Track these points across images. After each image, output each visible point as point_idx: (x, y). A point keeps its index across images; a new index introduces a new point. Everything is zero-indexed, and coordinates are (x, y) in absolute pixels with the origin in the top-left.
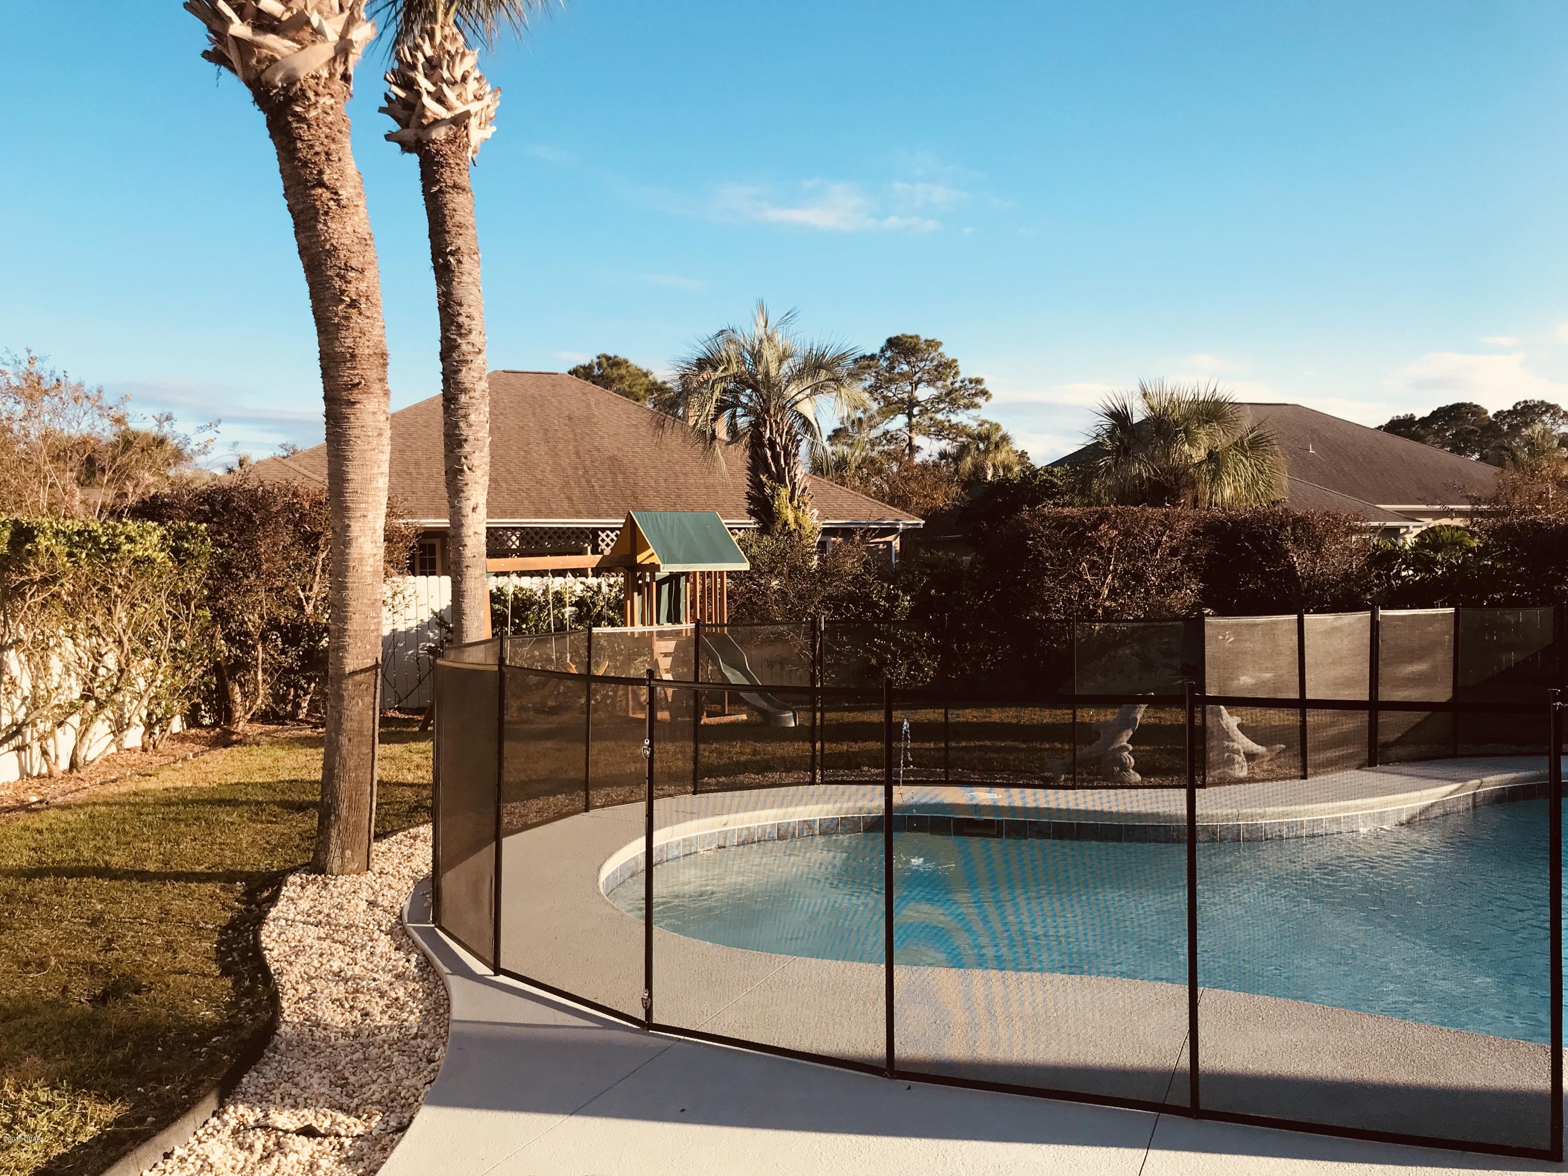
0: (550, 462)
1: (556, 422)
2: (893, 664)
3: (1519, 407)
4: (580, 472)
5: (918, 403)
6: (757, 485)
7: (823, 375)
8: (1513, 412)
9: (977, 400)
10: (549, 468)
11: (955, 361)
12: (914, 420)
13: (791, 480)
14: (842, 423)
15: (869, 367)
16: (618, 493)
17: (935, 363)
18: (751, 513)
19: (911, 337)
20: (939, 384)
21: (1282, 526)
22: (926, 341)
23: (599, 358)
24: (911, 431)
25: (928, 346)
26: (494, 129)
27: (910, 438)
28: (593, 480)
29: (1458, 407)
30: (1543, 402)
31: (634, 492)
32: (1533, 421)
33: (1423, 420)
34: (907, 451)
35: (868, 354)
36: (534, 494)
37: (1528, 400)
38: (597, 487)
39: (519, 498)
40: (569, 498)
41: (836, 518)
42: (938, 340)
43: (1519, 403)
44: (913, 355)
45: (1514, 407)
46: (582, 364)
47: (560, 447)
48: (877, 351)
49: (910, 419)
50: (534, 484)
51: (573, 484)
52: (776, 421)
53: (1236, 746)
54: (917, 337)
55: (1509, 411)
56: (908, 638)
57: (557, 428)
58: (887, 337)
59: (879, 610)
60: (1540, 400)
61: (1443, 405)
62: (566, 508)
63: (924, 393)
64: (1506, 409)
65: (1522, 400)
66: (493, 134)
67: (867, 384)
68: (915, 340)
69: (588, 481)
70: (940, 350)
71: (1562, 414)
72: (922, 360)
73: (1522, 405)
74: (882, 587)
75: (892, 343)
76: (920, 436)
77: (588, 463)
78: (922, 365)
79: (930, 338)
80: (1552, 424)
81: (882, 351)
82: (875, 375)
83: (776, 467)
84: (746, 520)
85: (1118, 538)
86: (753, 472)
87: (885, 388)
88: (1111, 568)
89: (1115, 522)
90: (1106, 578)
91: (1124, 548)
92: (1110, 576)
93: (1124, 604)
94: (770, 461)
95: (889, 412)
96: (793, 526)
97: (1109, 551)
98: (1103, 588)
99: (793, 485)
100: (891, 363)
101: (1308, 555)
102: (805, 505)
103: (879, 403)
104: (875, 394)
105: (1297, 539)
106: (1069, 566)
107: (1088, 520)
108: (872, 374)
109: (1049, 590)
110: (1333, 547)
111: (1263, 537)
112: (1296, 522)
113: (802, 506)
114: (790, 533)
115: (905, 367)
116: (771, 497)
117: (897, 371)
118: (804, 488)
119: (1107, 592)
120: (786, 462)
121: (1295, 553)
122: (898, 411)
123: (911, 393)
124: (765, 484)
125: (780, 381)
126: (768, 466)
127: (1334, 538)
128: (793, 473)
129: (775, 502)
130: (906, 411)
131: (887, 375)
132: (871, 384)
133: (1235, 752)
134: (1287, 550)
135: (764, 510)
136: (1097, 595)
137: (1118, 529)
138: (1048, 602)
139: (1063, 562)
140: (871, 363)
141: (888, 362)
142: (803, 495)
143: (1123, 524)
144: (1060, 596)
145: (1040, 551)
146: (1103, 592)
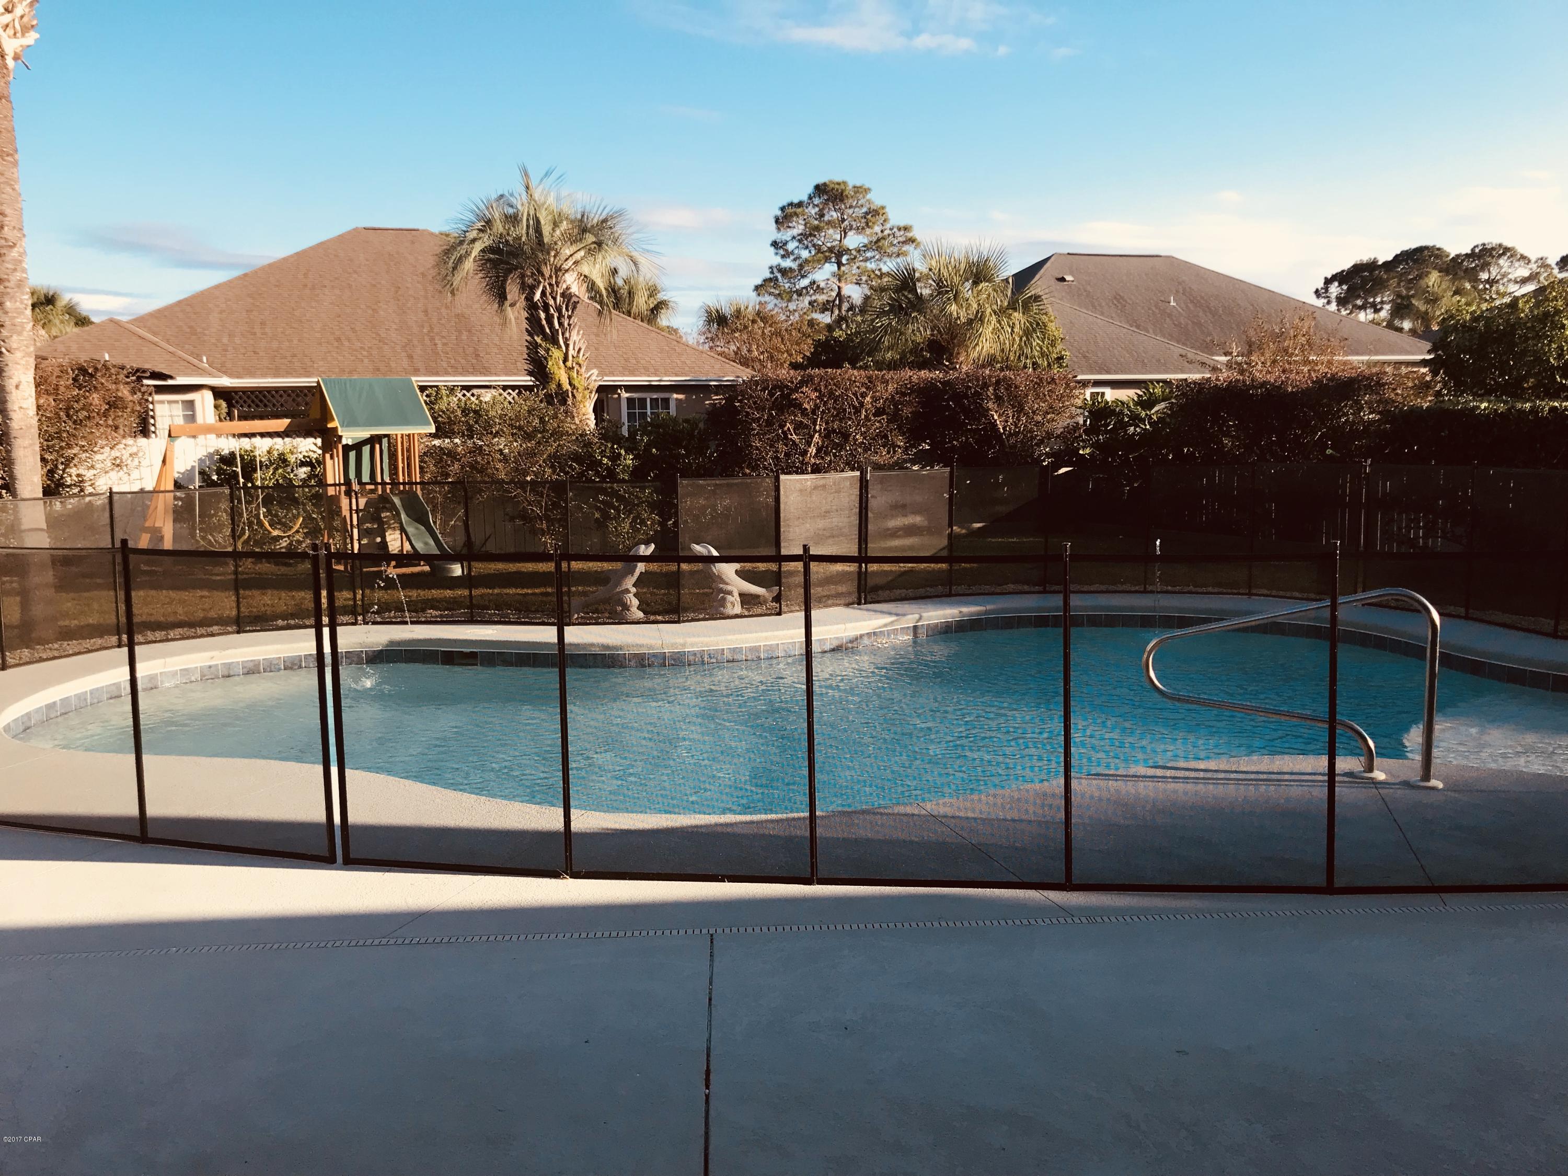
0: (397, 321)
1: (409, 280)
2: (616, 518)
3: (1477, 250)
4: (425, 331)
5: (848, 251)
6: (533, 348)
8: (1472, 255)
9: (905, 248)
10: (394, 326)
11: (883, 208)
12: (843, 268)
13: (566, 341)
14: (772, 272)
15: (796, 214)
16: (461, 350)
17: (864, 210)
18: (530, 373)
19: (839, 184)
20: (868, 231)
21: (985, 386)
22: (855, 187)
24: (840, 280)
25: (855, 193)
26: (37, 36)
27: (839, 288)
28: (437, 338)
29: (1420, 250)
30: (1500, 245)
31: (476, 350)
32: (1489, 264)
33: (1386, 264)
34: (837, 302)
35: (796, 201)
36: (375, 352)
37: (1486, 242)
38: (440, 346)
39: (360, 356)
40: (410, 357)
41: (677, 375)
42: (867, 186)
43: (1477, 246)
44: (842, 201)
45: (1473, 250)
47: (409, 305)
48: (805, 198)
49: (839, 268)
50: (377, 342)
51: (416, 342)
52: (550, 285)
53: (729, 588)
54: (845, 183)
55: (1467, 255)
56: (631, 493)
57: (409, 285)
58: (815, 184)
59: (602, 468)
60: (1498, 242)
61: (1406, 248)
62: (406, 366)
63: (853, 241)
64: (1464, 253)
65: (1480, 243)
66: (36, 40)
67: (795, 232)
68: (843, 187)
69: (432, 339)
70: (868, 196)
71: (1519, 256)
72: (851, 207)
73: (1480, 248)
74: (606, 446)
75: (820, 189)
76: (850, 286)
77: (435, 320)
78: (851, 211)
79: (858, 184)
80: (1510, 267)
81: (810, 198)
82: (803, 223)
83: (550, 329)
84: (527, 380)
85: (822, 400)
86: (530, 334)
87: (815, 236)
88: (818, 428)
89: (819, 385)
90: (812, 437)
91: (828, 409)
92: (817, 435)
93: (830, 461)
94: (544, 322)
95: (819, 261)
96: (566, 386)
97: (813, 412)
98: (810, 446)
99: (567, 346)
100: (820, 210)
101: (1010, 413)
102: (580, 365)
103: (810, 252)
104: (805, 242)
105: (998, 399)
106: (776, 426)
107: (792, 383)
108: (801, 221)
109: (757, 449)
110: (1036, 406)
111: (966, 396)
112: (998, 382)
113: (576, 367)
114: (564, 392)
115: (834, 214)
116: (546, 358)
117: (826, 218)
118: (580, 350)
119: (814, 451)
120: (561, 324)
121: (996, 412)
122: (827, 260)
123: (840, 241)
124: (540, 345)
125: (556, 243)
126: (542, 327)
127: (1037, 396)
128: (567, 335)
129: (550, 363)
130: (833, 260)
131: (816, 222)
132: (800, 232)
133: (730, 593)
134: (988, 410)
135: (539, 369)
136: (805, 453)
137: (820, 391)
138: (756, 460)
139: (769, 423)
140: (799, 210)
141: (817, 209)
142: (578, 356)
143: (826, 387)
144: (767, 455)
145: (747, 412)
146: (810, 450)
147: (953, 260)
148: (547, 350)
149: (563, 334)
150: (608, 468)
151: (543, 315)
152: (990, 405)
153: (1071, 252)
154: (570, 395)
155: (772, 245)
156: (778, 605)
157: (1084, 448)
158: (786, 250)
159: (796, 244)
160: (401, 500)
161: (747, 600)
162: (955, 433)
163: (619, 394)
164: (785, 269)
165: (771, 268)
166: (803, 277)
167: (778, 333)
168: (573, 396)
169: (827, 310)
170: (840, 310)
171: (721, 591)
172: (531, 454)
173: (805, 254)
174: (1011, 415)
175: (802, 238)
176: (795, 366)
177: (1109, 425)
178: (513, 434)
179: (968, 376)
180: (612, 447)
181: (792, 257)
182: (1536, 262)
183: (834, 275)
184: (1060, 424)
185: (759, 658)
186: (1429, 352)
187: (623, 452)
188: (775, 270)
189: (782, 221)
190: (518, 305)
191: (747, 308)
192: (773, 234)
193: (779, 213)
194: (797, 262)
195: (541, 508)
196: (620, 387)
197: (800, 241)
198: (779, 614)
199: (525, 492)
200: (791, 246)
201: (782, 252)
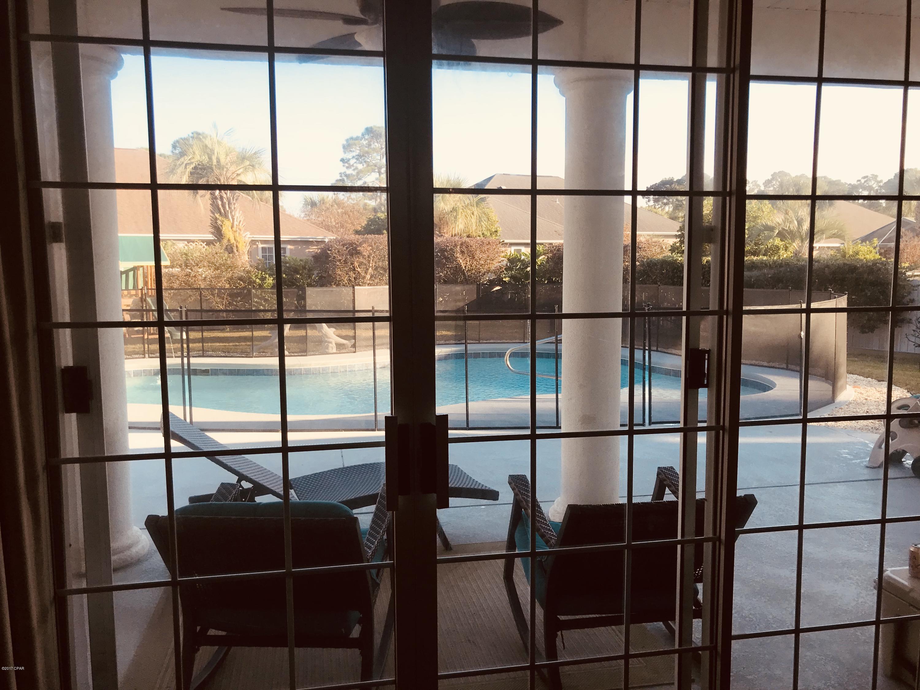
6: (214, 220)
7: (247, 163)
13: (233, 216)
15: (355, 144)
23: (193, 133)
33: (678, 181)
35: (354, 136)
41: (290, 235)
46: (183, 137)
48: (360, 135)
49: (380, 175)
53: (331, 340)
59: (256, 284)
67: (354, 154)
75: (369, 130)
81: (363, 135)
82: (359, 148)
83: (224, 210)
84: (211, 237)
85: (373, 251)
86: (213, 213)
87: (366, 157)
88: (371, 265)
89: (372, 243)
90: (368, 269)
91: (376, 256)
92: (370, 269)
93: (377, 282)
94: (220, 206)
95: (368, 171)
96: (233, 241)
97: (369, 257)
98: (367, 274)
99: (233, 219)
100: (369, 142)
101: (468, 259)
102: (240, 230)
103: (363, 165)
104: (360, 160)
105: (462, 252)
106: (349, 264)
107: (358, 242)
108: (358, 148)
109: (339, 275)
110: (481, 256)
111: (446, 251)
112: (462, 244)
113: (238, 231)
114: (231, 244)
115: (376, 144)
116: (221, 226)
117: (372, 146)
118: (240, 221)
119: (369, 277)
120: (229, 207)
121: (461, 259)
122: (373, 171)
123: (380, 160)
124: (218, 219)
125: (227, 164)
126: (219, 209)
127: (481, 252)
128: (233, 213)
129: (224, 228)
130: (377, 171)
131: (366, 149)
132: (357, 154)
133: (331, 343)
134: (457, 257)
135: (218, 232)
136: (364, 277)
137: (372, 246)
138: (339, 281)
139: (346, 262)
140: (356, 142)
141: (367, 142)
142: (239, 225)
143: (375, 244)
144: (344, 278)
145: (334, 256)
146: (367, 276)
147: (440, 179)
148: (222, 222)
149: (231, 213)
150: (260, 285)
151: (220, 203)
152: (458, 255)
153: (505, 173)
154: (235, 245)
155: (341, 161)
156: (354, 349)
157: (505, 277)
158: (349, 164)
159: (355, 160)
160: (151, 300)
161: (339, 346)
162: (441, 269)
163: (257, 245)
164: (349, 175)
165: (341, 173)
166: (360, 179)
167: (346, 213)
168: (237, 247)
169: (373, 198)
170: (380, 199)
171: (326, 342)
172: (218, 277)
173: (360, 167)
174: (468, 260)
175: (359, 157)
176: (357, 232)
177: (517, 266)
178: (209, 266)
179: (447, 241)
180: (262, 273)
181: (353, 168)
182: (752, 183)
183: (377, 179)
184: (495, 265)
185: (346, 371)
186: (678, 231)
187: (267, 276)
188: (343, 175)
189: (347, 147)
190: (206, 197)
191: (328, 197)
192: (342, 155)
193: (345, 143)
194: (356, 171)
195: (223, 305)
196: (257, 241)
197: (357, 159)
198: (355, 352)
199: (214, 297)
200: (352, 162)
201: (347, 165)
